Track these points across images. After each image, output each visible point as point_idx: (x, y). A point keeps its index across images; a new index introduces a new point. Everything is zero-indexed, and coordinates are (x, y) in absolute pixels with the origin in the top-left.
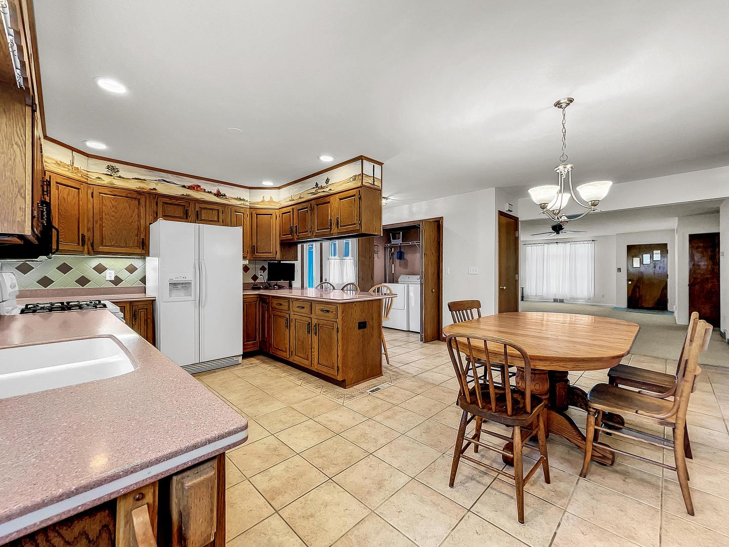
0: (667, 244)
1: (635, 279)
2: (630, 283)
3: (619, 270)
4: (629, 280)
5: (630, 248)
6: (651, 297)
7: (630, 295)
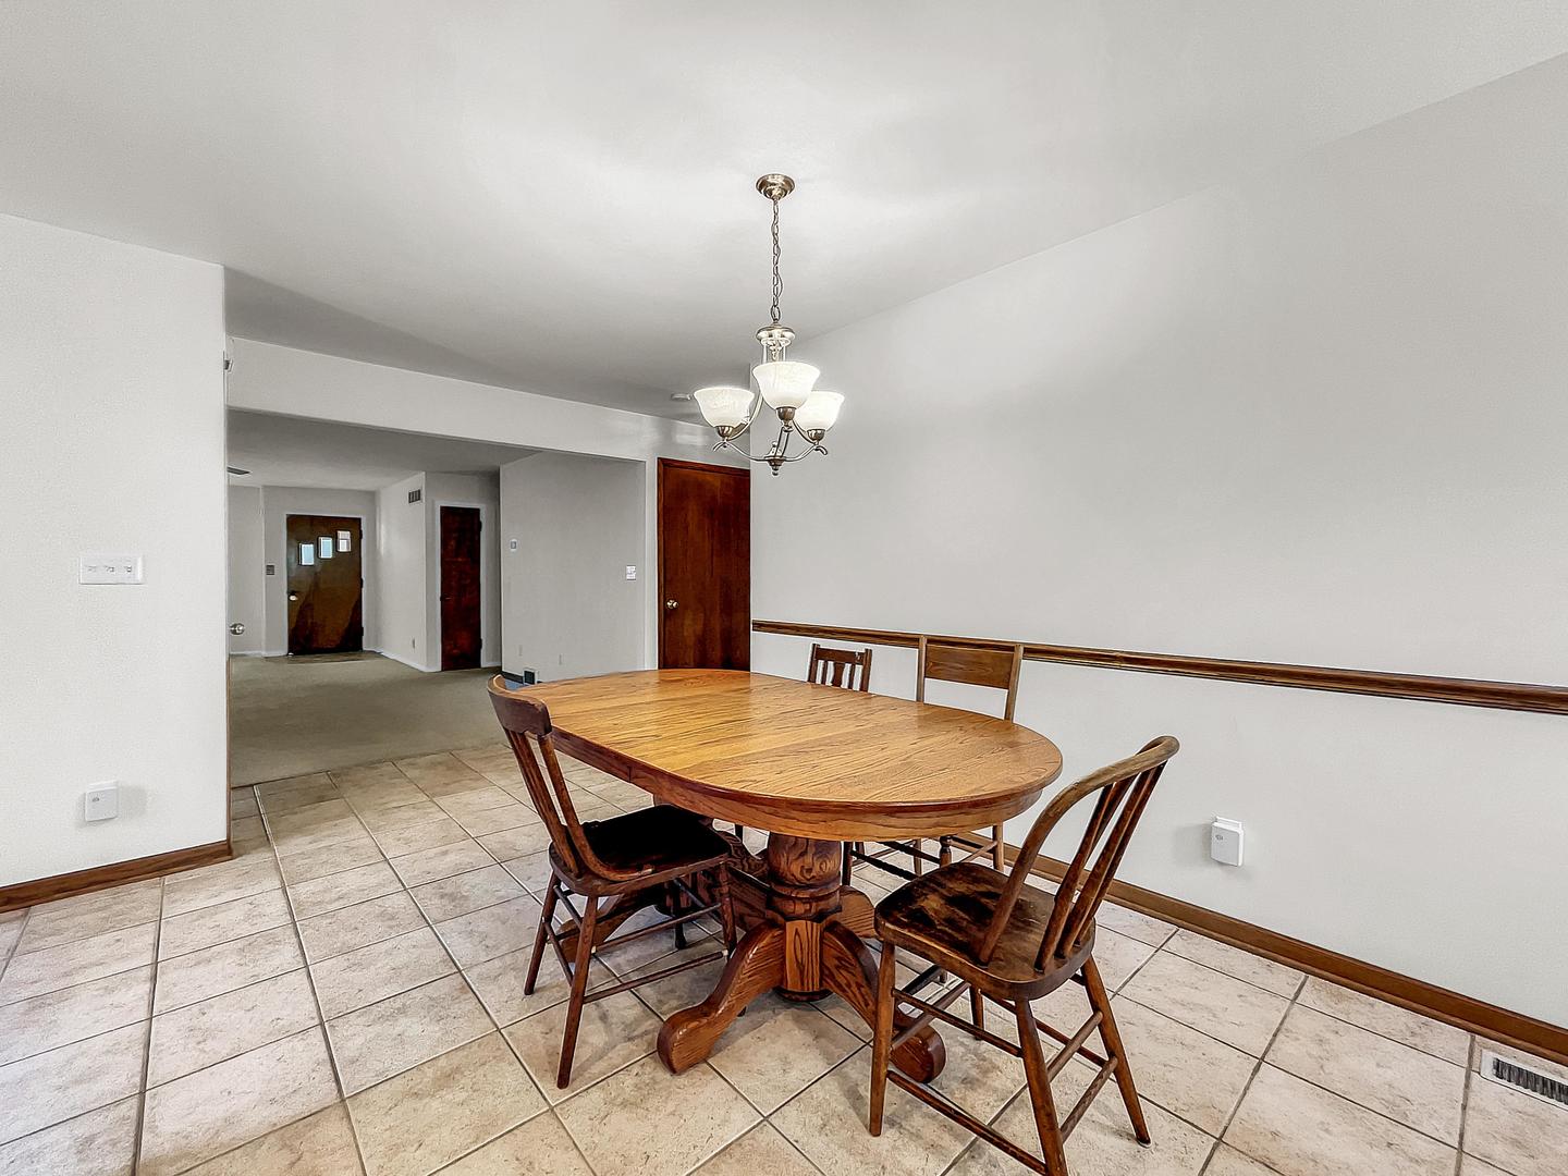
0: (360, 519)
1: (305, 589)
2: (293, 598)
3: (270, 569)
4: (291, 593)
5: (293, 522)
6: (335, 626)
7: (293, 626)
